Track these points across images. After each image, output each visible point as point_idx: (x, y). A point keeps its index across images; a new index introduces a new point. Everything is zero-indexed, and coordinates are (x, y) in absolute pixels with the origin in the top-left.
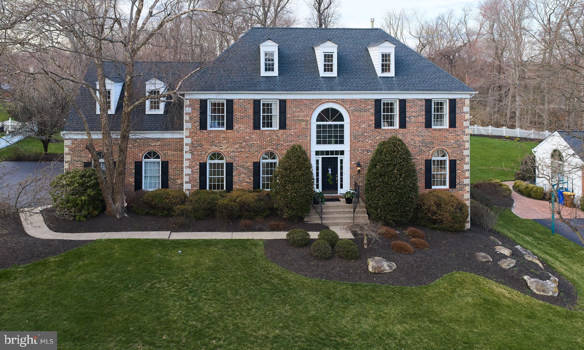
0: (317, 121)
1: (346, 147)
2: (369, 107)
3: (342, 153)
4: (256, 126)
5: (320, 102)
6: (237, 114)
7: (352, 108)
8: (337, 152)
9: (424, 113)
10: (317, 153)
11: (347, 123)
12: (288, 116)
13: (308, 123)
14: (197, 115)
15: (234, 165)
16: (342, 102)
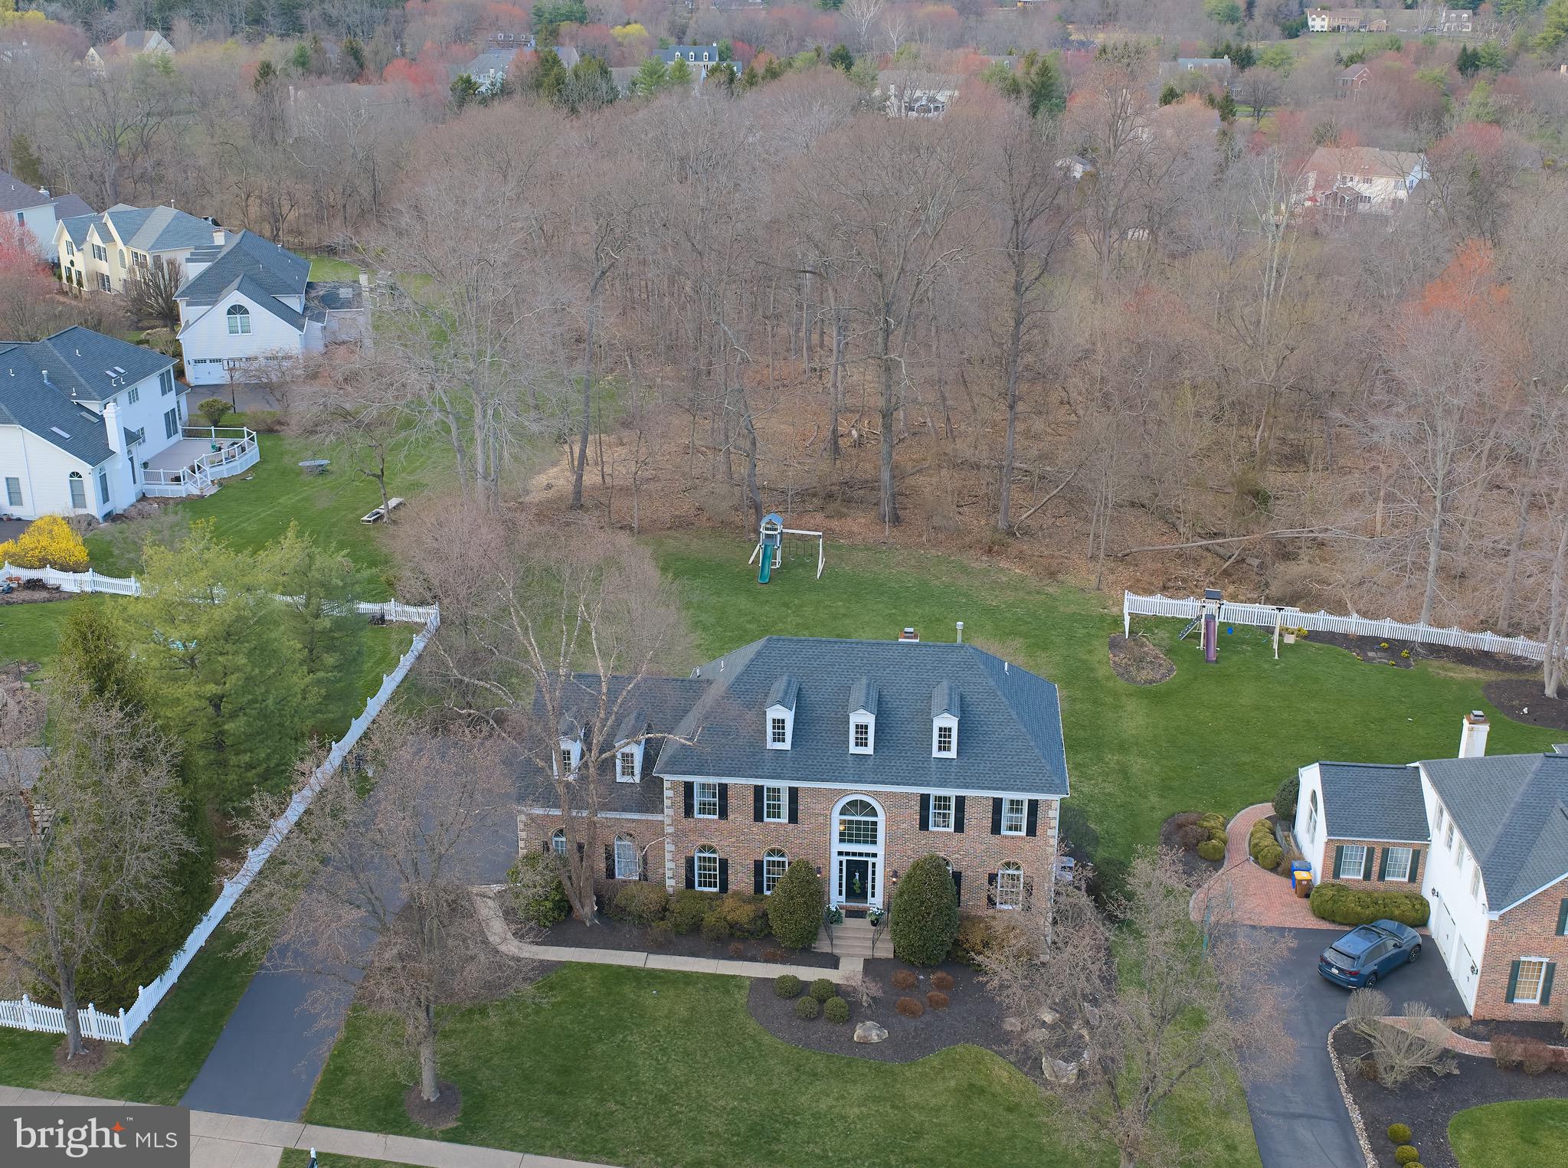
0: (841, 814)
1: (879, 848)
2: (913, 803)
3: (875, 855)
4: (758, 817)
5: (844, 793)
6: (732, 802)
7: (888, 803)
8: (867, 855)
9: (990, 815)
10: (840, 853)
11: (881, 819)
12: (800, 807)
13: (828, 818)
14: (681, 799)
15: (730, 861)
16: (875, 795)
